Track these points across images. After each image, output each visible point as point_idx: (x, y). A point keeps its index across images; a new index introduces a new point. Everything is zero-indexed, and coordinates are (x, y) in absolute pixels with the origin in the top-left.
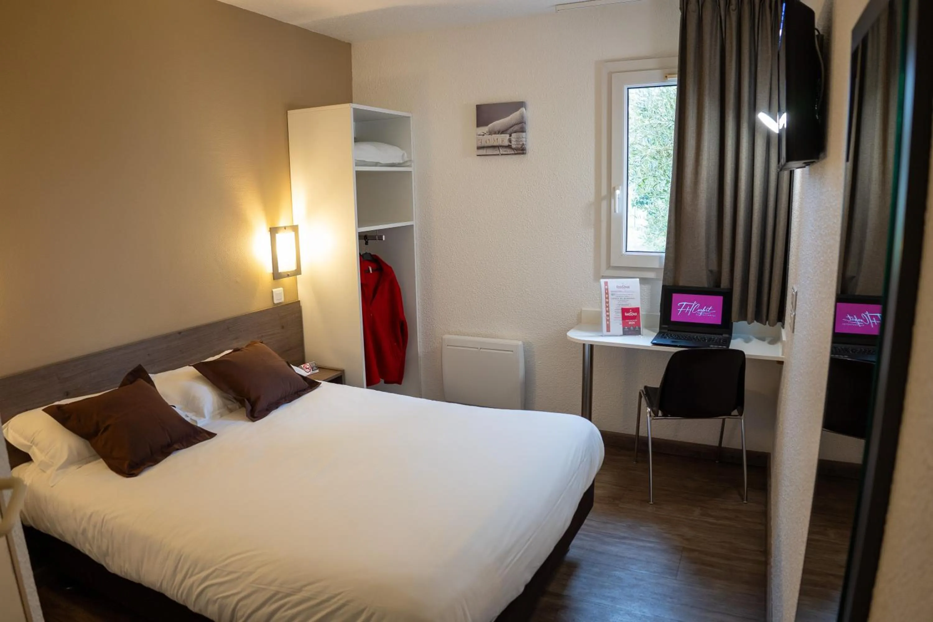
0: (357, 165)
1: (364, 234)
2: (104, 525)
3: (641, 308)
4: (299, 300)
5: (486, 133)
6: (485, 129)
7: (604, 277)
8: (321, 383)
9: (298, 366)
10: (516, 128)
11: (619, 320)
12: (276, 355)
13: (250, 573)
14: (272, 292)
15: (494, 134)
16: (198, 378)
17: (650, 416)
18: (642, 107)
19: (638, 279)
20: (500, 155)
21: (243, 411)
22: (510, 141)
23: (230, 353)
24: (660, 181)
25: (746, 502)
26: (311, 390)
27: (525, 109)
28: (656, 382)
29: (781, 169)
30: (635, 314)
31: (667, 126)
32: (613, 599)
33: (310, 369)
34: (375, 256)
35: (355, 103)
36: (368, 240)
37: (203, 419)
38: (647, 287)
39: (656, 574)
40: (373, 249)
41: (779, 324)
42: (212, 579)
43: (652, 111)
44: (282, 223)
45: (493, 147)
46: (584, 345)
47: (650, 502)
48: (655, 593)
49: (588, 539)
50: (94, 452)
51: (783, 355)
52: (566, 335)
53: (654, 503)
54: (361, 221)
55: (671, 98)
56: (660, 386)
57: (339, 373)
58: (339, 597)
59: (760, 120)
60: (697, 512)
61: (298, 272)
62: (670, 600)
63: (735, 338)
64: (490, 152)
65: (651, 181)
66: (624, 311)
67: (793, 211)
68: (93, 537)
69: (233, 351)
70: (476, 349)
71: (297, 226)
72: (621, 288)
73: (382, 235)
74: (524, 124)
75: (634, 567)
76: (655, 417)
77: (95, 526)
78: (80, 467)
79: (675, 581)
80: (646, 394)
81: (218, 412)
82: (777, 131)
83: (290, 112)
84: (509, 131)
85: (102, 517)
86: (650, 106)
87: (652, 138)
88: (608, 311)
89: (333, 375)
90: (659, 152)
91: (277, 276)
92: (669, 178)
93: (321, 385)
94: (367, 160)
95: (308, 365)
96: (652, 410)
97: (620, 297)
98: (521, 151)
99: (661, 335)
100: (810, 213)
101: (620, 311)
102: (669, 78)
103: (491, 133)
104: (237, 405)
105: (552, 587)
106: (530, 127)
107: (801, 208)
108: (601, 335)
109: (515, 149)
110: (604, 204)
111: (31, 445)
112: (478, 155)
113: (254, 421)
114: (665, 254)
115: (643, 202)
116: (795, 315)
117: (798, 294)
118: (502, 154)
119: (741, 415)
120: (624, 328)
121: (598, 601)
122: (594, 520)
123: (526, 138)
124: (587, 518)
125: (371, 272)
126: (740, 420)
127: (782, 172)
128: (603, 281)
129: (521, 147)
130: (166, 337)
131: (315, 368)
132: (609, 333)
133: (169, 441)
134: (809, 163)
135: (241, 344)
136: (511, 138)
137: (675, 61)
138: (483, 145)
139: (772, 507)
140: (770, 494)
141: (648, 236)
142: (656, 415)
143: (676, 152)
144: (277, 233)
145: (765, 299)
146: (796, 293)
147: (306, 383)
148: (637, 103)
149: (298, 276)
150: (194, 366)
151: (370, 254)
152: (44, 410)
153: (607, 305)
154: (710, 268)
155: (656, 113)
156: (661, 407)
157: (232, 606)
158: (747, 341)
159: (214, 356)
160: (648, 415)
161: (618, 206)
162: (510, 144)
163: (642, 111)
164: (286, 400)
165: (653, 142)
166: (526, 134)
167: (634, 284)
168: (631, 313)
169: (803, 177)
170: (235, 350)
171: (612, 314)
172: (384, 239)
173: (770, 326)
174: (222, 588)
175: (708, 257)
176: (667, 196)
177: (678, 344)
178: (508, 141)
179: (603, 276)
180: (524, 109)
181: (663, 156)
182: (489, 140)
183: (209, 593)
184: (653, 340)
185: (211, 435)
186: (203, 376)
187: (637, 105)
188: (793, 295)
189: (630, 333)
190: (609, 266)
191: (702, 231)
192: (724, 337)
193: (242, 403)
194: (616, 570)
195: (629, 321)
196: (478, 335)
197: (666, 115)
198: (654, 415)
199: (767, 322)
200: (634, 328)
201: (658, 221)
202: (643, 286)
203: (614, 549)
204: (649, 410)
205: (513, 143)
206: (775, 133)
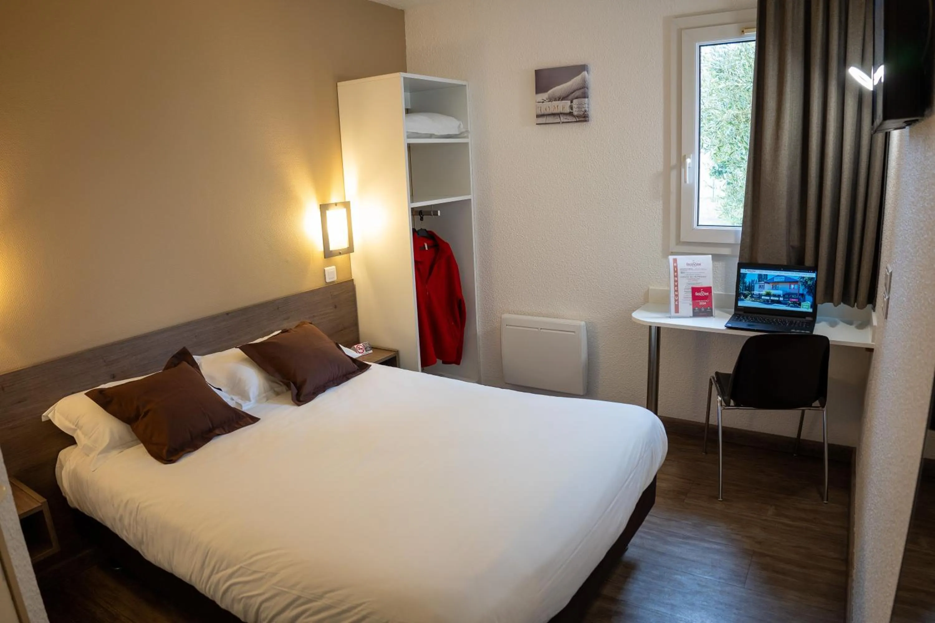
0: (408, 137)
1: (419, 210)
2: (138, 512)
3: (713, 287)
4: (353, 278)
5: (545, 99)
6: (545, 96)
7: (673, 254)
8: (371, 365)
9: (350, 347)
10: (577, 93)
11: (689, 300)
12: (326, 337)
13: (274, 574)
14: (324, 270)
15: (555, 101)
16: (244, 360)
17: (721, 405)
18: (718, 68)
19: (710, 256)
20: (561, 123)
21: (289, 395)
22: (571, 108)
23: (278, 334)
24: (737, 149)
25: (826, 502)
26: (360, 372)
27: (588, 73)
28: (729, 369)
29: (874, 131)
30: (707, 294)
31: (745, 88)
32: (673, 606)
33: (363, 349)
34: (430, 232)
35: (409, 73)
36: (423, 215)
37: (248, 403)
38: (720, 264)
39: (722, 581)
40: (427, 225)
41: (870, 306)
42: (237, 577)
43: (729, 72)
44: (333, 199)
45: (554, 115)
46: (650, 327)
47: (719, 498)
48: (721, 604)
49: (649, 537)
50: (135, 437)
51: (873, 341)
52: (631, 316)
53: (724, 500)
54: (413, 197)
55: (750, 58)
56: (733, 373)
57: (392, 353)
58: (359, 608)
59: (850, 75)
60: (771, 511)
61: (350, 249)
62: (735, 611)
63: (820, 322)
64: (550, 120)
65: (727, 148)
66: (695, 290)
67: (888, 179)
68: (130, 525)
69: (281, 332)
70: (536, 330)
71: (349, 202)
72: (691, 266)
73: (437, 210)
74: (586, 89)
75: (698, 571)
76: (726, 406)
77: (131, 514)
78: (122, 452)
79: (742, 589)
80: (716, 381)
81: (264, 395)
82: (871, 88)
83: (339, 84)
84: (570, 97)
85: (137, 505)
86: (726, 67)
87: (728, 102)
88: (676, 291)
89: (386, 356)
90: (737, 117)
91: (328, 254)
92: (747, 144)
93: (371, 368)
94: (419, 132)
95: (361, 346)
96: (723, 398)
97: (689, 275)
98: (584, 118)
99: (737, 317)
100: (910, 181)
101: (690, 290)
102: (746, 32)
103: (551, 100)
104: (284, 388)
105: (607, 591)
106: (592, 92)
107: (898, 177)
108: (668, 316)
109: (577, 116)
110: (674, 174)
111: (76, 428)
112: (537, 124)
113: (299, 405)
114: (742, 229)
115: (721, 171)
116: (889, 299)
117: (893, 274)
118: (563, 123)
119: (823, 407)
120: (694, 309)
121: (657, 608)
122: (656, 516)
123: (588, 104)
124: (649, 513)
125: (427, 249)
126: (822, 411)
127: (876, 134)
128: (671, 258)
129: (584, 114)
130: (213, 319)
131: (368, 349)
132: (677, 314)
133: (211, 426)
134: (910, 123)
135: (290, 325)
136: (572, 104)
137: (753, 14)
138: (543, 113)
139: (856, 511)
140: (854, 495)
141: (725, 208)
142: (728, 404)
143: (754, 115)
144: (328, 210)
145: (854, 278)
146: (891, 274)
147: (356, 366)
148: (712, 64)
149: (351, 254)
150: (240, 348)
151: (425, 230)
152: (86, 394)
153: (676, 284)
154: (791, 244)
155: (733, 74)
156: (733, 396)
157: (256, 607)
158: (833, 324)
159: (263, 337)
160: (719, 404)
161: (689, 177)
162: (571, 111)
163: (718, 72)
164: (334, 383)
165: (730, 105)
166: (589, 100)
167: (706, 261)
168: (703, 293)
169: (901, 140)
170: (284, 331)
171: (681, 294)
172: (439, 214)
173: (858, 308)
174: (247, 587)
175: (789, 231)
176: (745, 165)
177: (755, 329)
178: (569, 107)
179: (672, 252)
180: (586, 73)
181: (740, 121)
182: (549, 107)
183: (235, 591)
184: (728, 323)
185: (254, 420)
186: (249, 358)
187: (712, 66)
188: (886, 275)
189: (701, 314)
190: (679, 242)
191: (783, 203)
192: (807, 320)
193: (288, 386)
194: (677, 574)
195: (699, 301)
196: (539, 315)
197: (743, 77)
198: (725, 405)
199: (856, 304)
200: (706, 309)
201: (736, 192)
202: (716, 263)
203: (676, 550)
204: (720, 398)
205: (574, 109)
206: (868, 90)
